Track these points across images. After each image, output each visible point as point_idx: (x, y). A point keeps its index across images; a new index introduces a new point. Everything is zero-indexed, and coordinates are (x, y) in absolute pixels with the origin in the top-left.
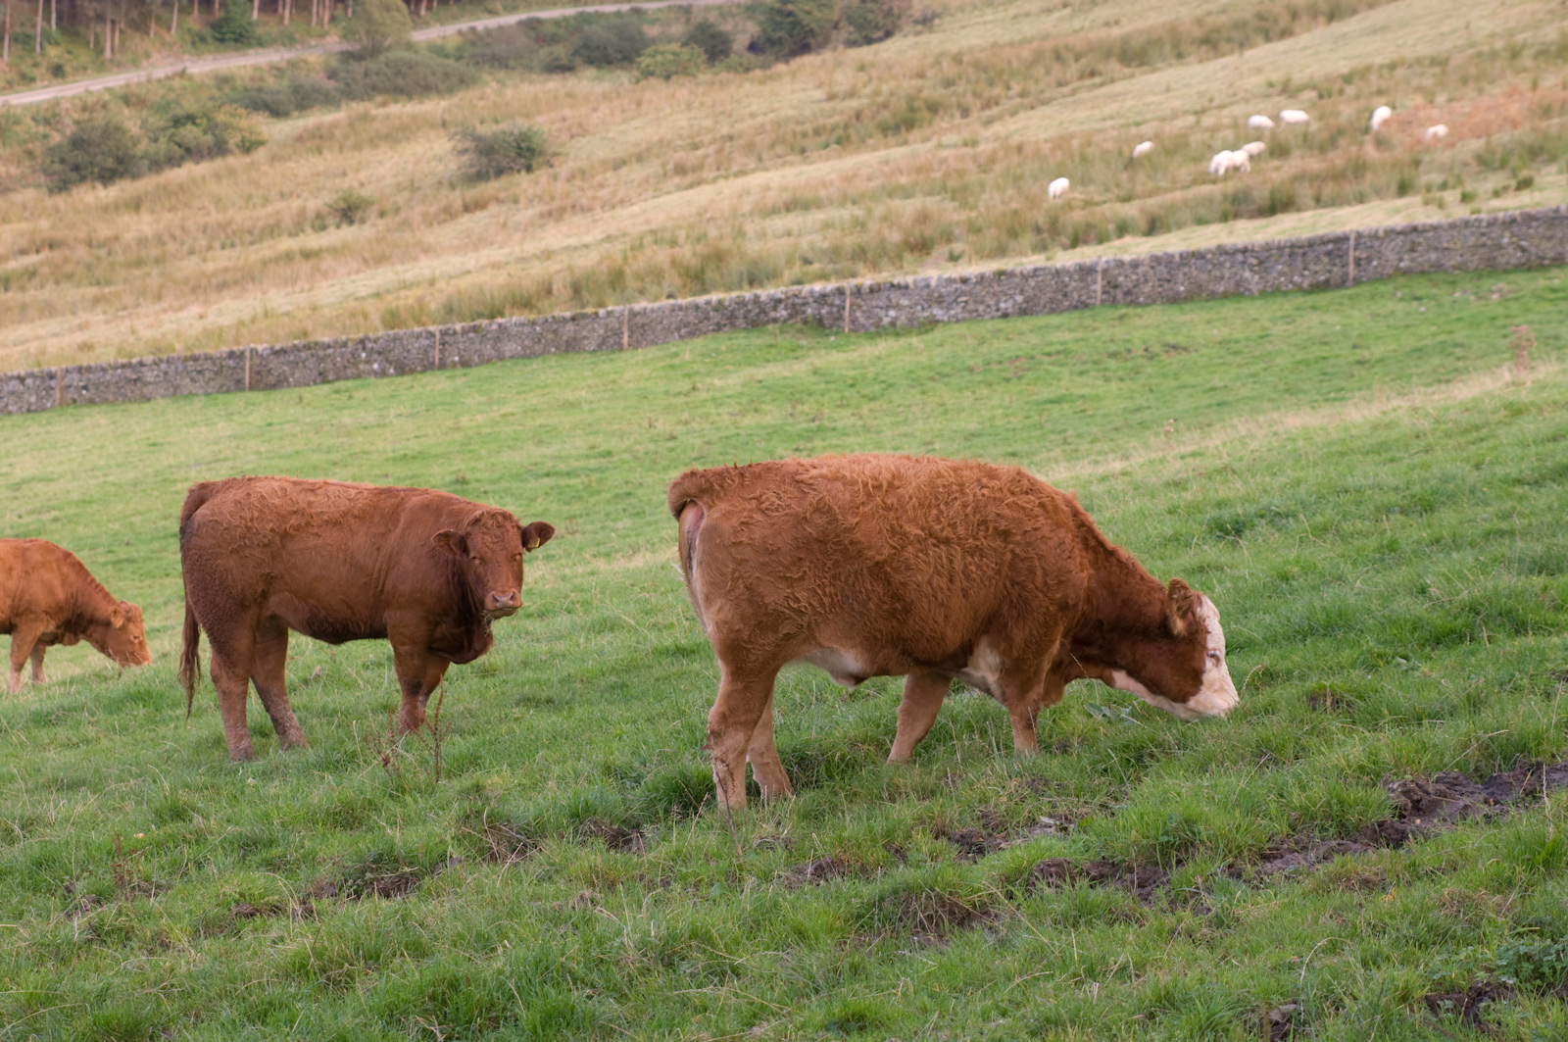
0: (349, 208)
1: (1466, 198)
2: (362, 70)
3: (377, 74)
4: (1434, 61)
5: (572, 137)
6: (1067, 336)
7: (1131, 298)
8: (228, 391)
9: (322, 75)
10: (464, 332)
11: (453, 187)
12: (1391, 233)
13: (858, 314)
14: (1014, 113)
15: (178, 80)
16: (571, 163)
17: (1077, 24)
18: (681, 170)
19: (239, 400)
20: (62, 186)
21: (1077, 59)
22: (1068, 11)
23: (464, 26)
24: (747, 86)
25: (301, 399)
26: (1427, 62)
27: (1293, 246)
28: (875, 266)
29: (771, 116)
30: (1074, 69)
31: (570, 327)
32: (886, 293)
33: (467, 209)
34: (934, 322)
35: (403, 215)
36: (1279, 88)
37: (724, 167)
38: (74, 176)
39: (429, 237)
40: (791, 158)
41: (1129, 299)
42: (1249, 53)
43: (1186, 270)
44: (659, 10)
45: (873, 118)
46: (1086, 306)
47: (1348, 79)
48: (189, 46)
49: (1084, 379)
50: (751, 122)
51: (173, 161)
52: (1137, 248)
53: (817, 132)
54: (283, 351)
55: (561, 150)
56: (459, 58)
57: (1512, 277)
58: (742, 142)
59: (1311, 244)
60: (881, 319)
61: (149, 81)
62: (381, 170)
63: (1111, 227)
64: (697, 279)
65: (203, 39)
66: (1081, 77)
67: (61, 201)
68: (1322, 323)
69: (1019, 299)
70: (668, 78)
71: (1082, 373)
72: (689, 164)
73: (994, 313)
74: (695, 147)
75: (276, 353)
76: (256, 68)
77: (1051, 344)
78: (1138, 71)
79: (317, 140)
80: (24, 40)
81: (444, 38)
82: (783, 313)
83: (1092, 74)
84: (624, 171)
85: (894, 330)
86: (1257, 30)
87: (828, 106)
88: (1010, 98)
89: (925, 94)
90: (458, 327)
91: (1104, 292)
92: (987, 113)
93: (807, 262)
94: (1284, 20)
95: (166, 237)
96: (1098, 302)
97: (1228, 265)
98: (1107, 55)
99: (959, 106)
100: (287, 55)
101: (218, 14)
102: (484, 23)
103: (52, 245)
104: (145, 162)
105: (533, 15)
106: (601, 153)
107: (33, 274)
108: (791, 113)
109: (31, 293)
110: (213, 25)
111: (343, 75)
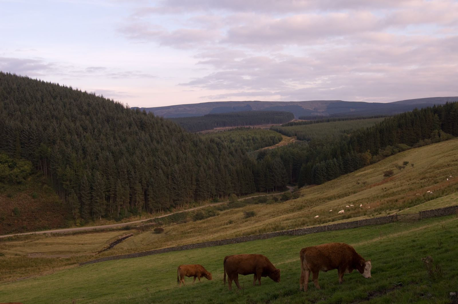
0: (231, 222)
1: (373, 215)
2: (232, 205)
3: (234, 205)
4: (367, 198)
5: (258, 212)
6: (323, 235)
7: (331, 230)
8: (216, 246)
9: (227, 205)
10: (246, 237)
11: (244, 219)
12: (363, 220)
13: (296, 233)
14: (314, 207)
15: (209, 207)
17: (322, 195)
18: (272, 216)
19: (217, 247)
22: (321, 194)
23: (244, 199)
24: (280, 205)
27: (351, 222)
28: (298, 227)
29: (284, 208)
30: (322, 201)
31: (259, 236)
32: (299, 230)
33: (245, 221)
34: (306, 234)
35: (237, 222)
37: (278, 215)
38: (196, 219)
39: (241, 225)
40: (286, 213)
42: (344, 198)
43: (338, 226)
44: (268, 195)
45: (297, 208)
46: (325, 231)
47: (357, 201)
48: (210, 202)
49: (325, 241)
50: (281, 209)
51: (209, 217)
52: (331, 223)
53: (289, 210)
54: (223, 240)
55: (257, 214)
56: (244, 203)
57: (379, 225)
58: (280, 212)
59: (353, 222)
61: (205, 207)
62: (234, 217)
63: (328, 221)
64: (275, 229)
65: (212, 202)
66: (323, 202)
67: (195, 222)
68: (356, 232)
69: (316, 230)
70: (270, 204)
73: (313, 232)
74: (274, 213)
75: (222, 241)
76: (219, 205)
77: (321, 236)
78: (330, 201)
79: (226, 214)
80: (190, 203)
81: (242, 200)
82: (286, 233)
83: (324, 201)
84: (265, 216)
85: (300, 235)
86: (345, 195)
87: (291, 207)
89: (303, 205)
90: (245, 237)
92: (311, 207)
93: (289, 227)
94: (348, 194)
95: (208, 226)
96: (327, 230)
97: (343, 225)
98: (326, 199)
99: (307, 206)
100: (222, 203)
101: (214, 198)
102: (247, 198)
103: (194, 228)
104: (205, 217)
105: (253, 197)
106: (262, 214)
107: (191, 232)
108: (286, 208)
109: (191, 234)
110: (213, 200)
111: (229, 205)
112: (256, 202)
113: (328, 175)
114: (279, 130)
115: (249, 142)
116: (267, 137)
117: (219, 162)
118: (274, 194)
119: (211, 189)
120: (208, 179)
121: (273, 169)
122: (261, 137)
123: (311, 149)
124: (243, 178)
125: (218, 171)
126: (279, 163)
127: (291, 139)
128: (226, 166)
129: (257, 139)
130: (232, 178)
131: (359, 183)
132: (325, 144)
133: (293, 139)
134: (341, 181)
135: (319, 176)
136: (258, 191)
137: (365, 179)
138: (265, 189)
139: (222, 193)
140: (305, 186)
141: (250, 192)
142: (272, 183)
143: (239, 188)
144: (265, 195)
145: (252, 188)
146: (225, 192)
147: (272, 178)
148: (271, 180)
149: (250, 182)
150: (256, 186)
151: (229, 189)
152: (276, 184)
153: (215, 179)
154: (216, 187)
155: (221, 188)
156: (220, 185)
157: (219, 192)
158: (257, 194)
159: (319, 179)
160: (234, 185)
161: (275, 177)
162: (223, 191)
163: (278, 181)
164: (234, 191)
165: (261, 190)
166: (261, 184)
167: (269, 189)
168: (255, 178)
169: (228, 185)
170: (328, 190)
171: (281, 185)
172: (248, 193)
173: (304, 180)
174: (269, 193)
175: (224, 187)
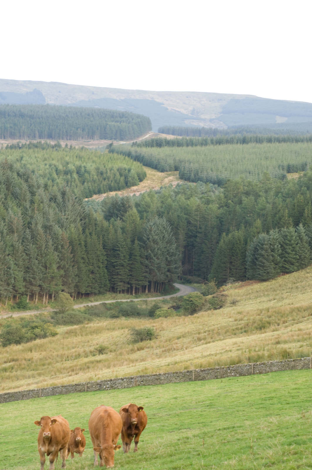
2: (61, 317)
3: (65, 318)
5: (160, 331)
9: (50, 318)
11: (129, 345)
15: (10, 319)
16: (162, 338)
17: (280, 304)
18: (199, 339)
20: (5, 345)
23: (86, 305)
29: (219, 325)
30: (305, 314)
33: (138, 350)
35: (118, 352)
37: (213, 339)
38: (8, 342)
44: (138, 301)
45: (252, 326)
48: (11, 310)
50: (213, 327)
51: (35, 339)
53: (237, 329)
55: (158, 334)
56: (86, 314)
58: (214, 332)
61: (2, 319)
65: (14, 308)
66: (309, 316)
72: (202, 338)
74: (199, 333)
76: (31, 316)
79: (73, 333)
81: (80, 308)
84: (180, 339)
87: (236, 322)
88: (289, 321)
92: (284, 325)
95: (47, 358)
99: (275, 323)
100: (39, 312)
101: (18, 301)
102: (90, 304)
103: (13, 360)
104: (26, 339)
105: (104, 302)
106: (171, 335)
107: (12, 368)
108: (225, 324)
109: (14, 373)
110: (17, 304)
111: (56, 318)
112: (114, 314)
113: (285, 261)
114: (133, 153)
115: (69, 176)
116: (111, 170)
117: (32, 217)
118: (150, 299)
119: (15, 278)
120: (9, 255)
121: (149, 241)
122: (97, 169)
123: (230, 201)
124: (83, 258)
125: (30, 238)
126: (162, 229)
127: (167, 177)
128: (47, 228)
129: (89, 172)
130: (60, 255)
132: (261, 193)
133: (171, 178)
135: (264, 263)
136: (113, 289)
138: (129, 286)
139: (37, 289)
140: (231, 283)
141: (96, 290)
142: (145, 273)
143: (74, 281)
144: (128, 299)
145: (101, 283)
146: (44, 288)
147: (146, 262)
148: (143, 266)
149: (97, 269)
150: (110, 279)
151: (52, 281)
152: (154, 276)
153: (22, 256)
154: (25, 274)
155: (37, 277)
156: (34, 271)
157: (31, 287)
158: (110, 296)
159: (265, 270)
160: (64, 273)
161: (152, 260)
162: (40, 286)
163: (159, 268)
164: (62, 285)
165: (118, 287)
166: (120, 275)
167: (138, 287)
168: (108, 259)
169: (51, 271)
170: (291, 295)
171: (164, 279)
172: (91, 293)
173: (225, 270)
174: (137, 296)
175: (41, 275)
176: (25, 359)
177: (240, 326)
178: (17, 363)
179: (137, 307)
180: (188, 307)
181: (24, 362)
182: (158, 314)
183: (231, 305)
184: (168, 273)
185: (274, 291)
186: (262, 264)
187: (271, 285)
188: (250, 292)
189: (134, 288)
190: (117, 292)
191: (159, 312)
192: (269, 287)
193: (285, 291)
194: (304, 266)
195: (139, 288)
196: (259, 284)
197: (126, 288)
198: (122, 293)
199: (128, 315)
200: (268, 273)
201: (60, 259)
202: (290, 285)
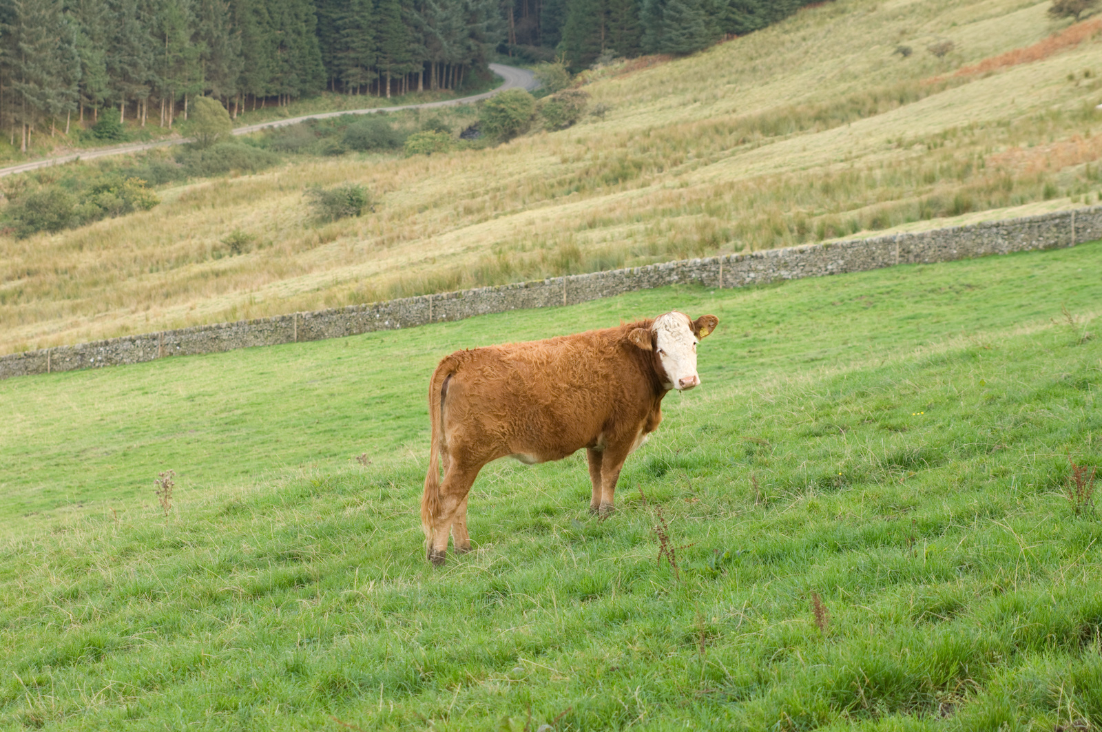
0: (238, 243)
2: (200, 156)
3: (211, 158)
4: (1000, 124)
5: (385, 192)
6: (888, 283)
9: (173, 160)
11: (306, 228)
12: (1099, 211)
13: (728, 276)
14: (694, 169)
15: (74, 164)
16: (387, 209)
17: (706, 112)
18: (468, 211)
20: (23, 235)
21: (731, 132)
22: (698, 104)
23: (265, 125)
24: (500, 157)
25: (347, 344)
26: (995, 124)
29: (524, 174)
30: (730, 139)
32: (747, 262)
33: (322, 241)
34: (781, 281)
35: (276, 246)
36: (895, 144)
37: (499, 209)
38: (31, 228)
39: (303, 259)
40: (546, 201)
41: (918, 260)
42: (853, 125)
43: (957, 239)
44: (396, 112)
45: (598, 174)
46: (888, 265)
47: (944, 135)
48: (78, 142)
49: (921, 305)
50: (510, 179)
51: (100, 217)
53: (560, 183)
55: (379, 201)
56: (263, 147)
58: (508, 192)
59: (1044, 220)
60: (744, 279)
61: (54, 166)
62: (249, 218)
63: (844, 227)
65: (87, 137)
66: (737, 144)
68: (1067, 268)
70: (429, 154)
71: (916, 302)
72: (474, 208)
73: (823, 272)
74: (473, 196)
76: (126, 156)
77: (878, 288)
78: (775, 138)
79: (195, 200)
81: (252, 133)
82: (675, 277)
83: (744, 142)
84: (427, 213)
86: (852, 110)
87: (563, 167)
88: (689, 159)
89: (630, 157)
90: (444, 295)
91: (901, 256)
92: (675, 169)
94: (869, 105)
95: (109, 266)
96: (897, 263)
97: (986, 235)
98: (752, 129)
99: (655, 164)
100: (148, 147)
101: (97, 119)
102: (278, 123)
103: (29, 273)
104: (78, 217)
105: (311, 116)
106: (408, 202)
107: (21, 293)
108: (538, 172)
109: (22, 305)
110: (94, 128)
111: (187, 159)
112: (332, 146)
113: (733, 5)
118: (426, 106)
119: (83, 66)
124: (256, 12)
131: (906, 52)
134: (804, 39)
135: (680, 12)
136: (337, 85)
137: (942, 30)
138: (376, 76)
139: (141, 91)
140: (605, 63)
141: (292, 89)
142: (413, 42)
143: (235, 68)
144: (375, 107)
145: (304, 70)
146: (159, 87)
147: (416, 16)
148: (409, 25)
149: (294, 36)
150: (328, 60)
151: (181, 70)
152: (436, 50)
153: (101, 10)
154: (110, 54)
155: (139, 61)
156: (133, 48)
157: (126, 86)
158: (329, 101)
159: (685, 29)
160: (209, 51)
161: (429, 12)
162: (148, 82)
163: (447, 31)
164: (207, 79)
165: (350, 79)
166: (354, 49)
167: (398, 76)
168: (322, 11)
169: (175, 45)
170: (735, 89)
171: (459, 56)
172: (282, 95)
173: (595, 32)
174: (398, 99)
175: (151, 55)
176: (56, 271)
177: (570, 176)
178: (35, 280)
179: (388, 127)
180: (495, 124)
181: (52, 277)
182: (410, 146)
183: (594, 118)
184: (471, 42)
185: (703, 79)
186: (678, 16)
187: (697, 65)
188: (646, 83)
189: (389, 79)
190: (347, 92)
191: (414, 142)
192: (691, 71)
193: (725, 80)
194: (779, 16)
195: (401, 80)
196: (670, 64)
197: (368, 81)
198: (361, 92)
199: (368, 148)
200: (692, 35)
201: (197, 16)
202: (739, 64)
